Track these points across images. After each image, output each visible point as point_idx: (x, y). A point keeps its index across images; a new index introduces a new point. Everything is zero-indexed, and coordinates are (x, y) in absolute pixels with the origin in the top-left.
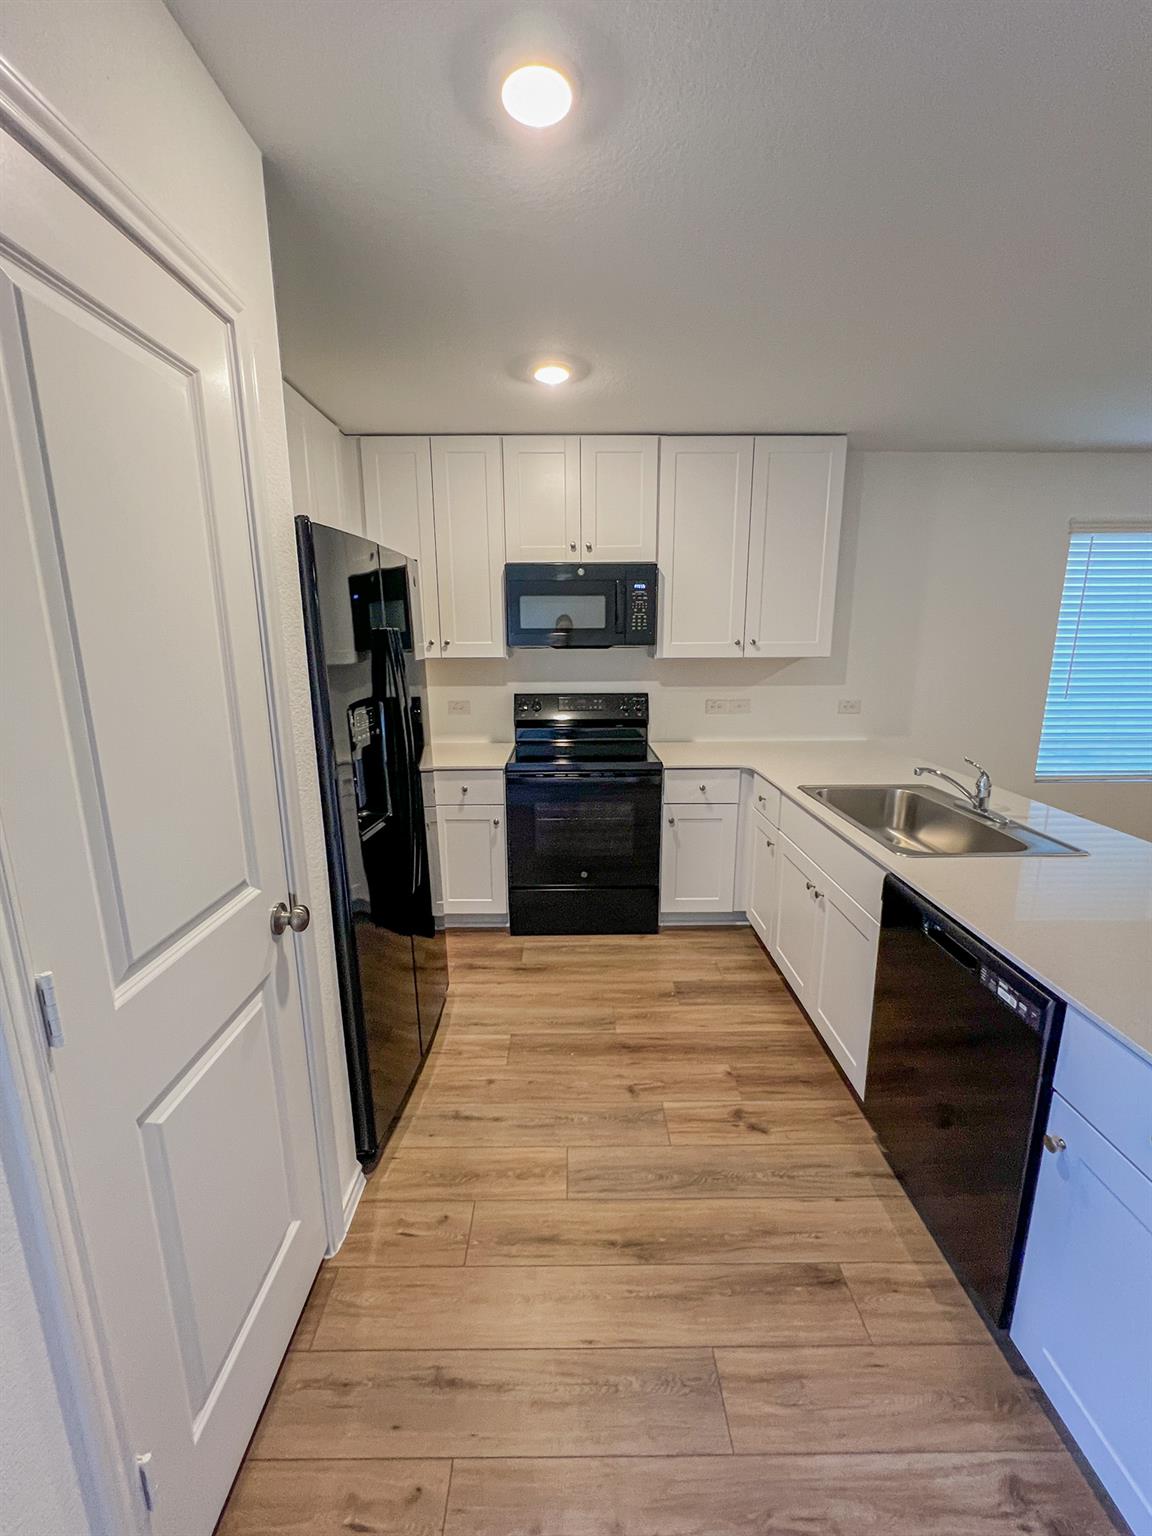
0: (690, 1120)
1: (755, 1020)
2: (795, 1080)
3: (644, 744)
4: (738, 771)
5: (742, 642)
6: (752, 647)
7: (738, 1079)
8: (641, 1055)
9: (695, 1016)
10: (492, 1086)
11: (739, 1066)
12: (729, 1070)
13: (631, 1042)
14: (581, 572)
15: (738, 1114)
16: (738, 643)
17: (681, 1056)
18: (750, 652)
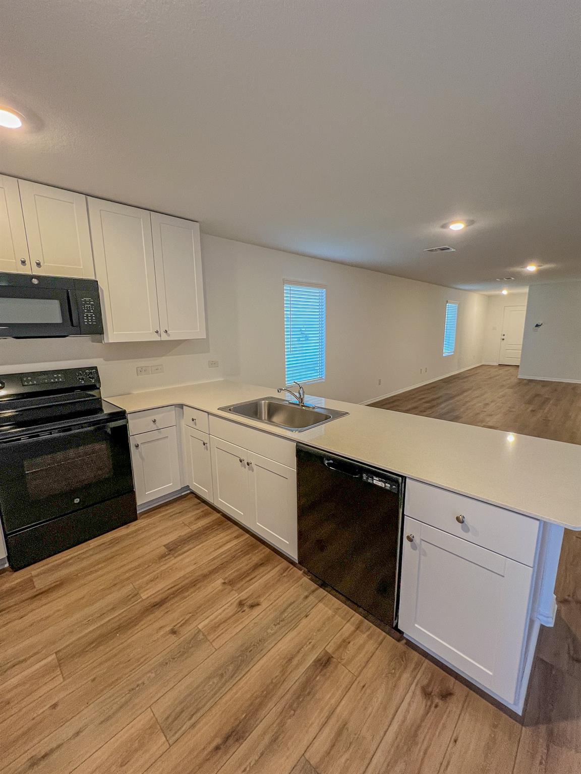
0: (219, 626)
1: (220, 544)
2: (257, 566)
3: (99, 400)
4: (174, 406)
5: (159, 331)
6: (165, 334)
7: (230, 583)
8: (168, 604)
9: (187, 560)
10: (58, 708)
11: (226, 576)
12: (223, 581)
13: (157, 600)
14: (35, 281)
15: (241, 604)
16: (157, 332)
17: (192, 590)
18: (164, 337)
